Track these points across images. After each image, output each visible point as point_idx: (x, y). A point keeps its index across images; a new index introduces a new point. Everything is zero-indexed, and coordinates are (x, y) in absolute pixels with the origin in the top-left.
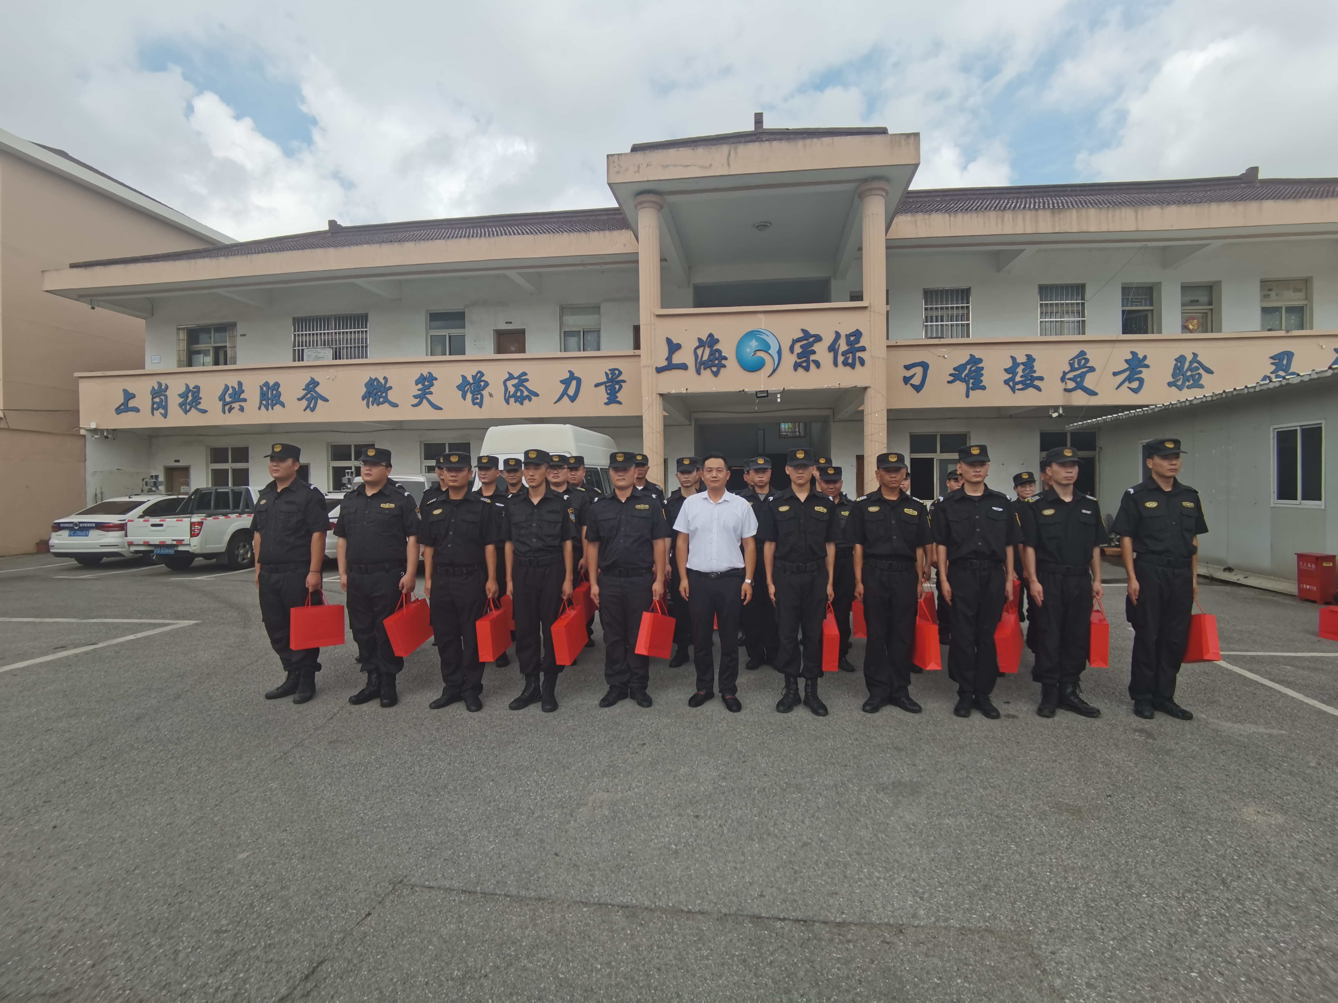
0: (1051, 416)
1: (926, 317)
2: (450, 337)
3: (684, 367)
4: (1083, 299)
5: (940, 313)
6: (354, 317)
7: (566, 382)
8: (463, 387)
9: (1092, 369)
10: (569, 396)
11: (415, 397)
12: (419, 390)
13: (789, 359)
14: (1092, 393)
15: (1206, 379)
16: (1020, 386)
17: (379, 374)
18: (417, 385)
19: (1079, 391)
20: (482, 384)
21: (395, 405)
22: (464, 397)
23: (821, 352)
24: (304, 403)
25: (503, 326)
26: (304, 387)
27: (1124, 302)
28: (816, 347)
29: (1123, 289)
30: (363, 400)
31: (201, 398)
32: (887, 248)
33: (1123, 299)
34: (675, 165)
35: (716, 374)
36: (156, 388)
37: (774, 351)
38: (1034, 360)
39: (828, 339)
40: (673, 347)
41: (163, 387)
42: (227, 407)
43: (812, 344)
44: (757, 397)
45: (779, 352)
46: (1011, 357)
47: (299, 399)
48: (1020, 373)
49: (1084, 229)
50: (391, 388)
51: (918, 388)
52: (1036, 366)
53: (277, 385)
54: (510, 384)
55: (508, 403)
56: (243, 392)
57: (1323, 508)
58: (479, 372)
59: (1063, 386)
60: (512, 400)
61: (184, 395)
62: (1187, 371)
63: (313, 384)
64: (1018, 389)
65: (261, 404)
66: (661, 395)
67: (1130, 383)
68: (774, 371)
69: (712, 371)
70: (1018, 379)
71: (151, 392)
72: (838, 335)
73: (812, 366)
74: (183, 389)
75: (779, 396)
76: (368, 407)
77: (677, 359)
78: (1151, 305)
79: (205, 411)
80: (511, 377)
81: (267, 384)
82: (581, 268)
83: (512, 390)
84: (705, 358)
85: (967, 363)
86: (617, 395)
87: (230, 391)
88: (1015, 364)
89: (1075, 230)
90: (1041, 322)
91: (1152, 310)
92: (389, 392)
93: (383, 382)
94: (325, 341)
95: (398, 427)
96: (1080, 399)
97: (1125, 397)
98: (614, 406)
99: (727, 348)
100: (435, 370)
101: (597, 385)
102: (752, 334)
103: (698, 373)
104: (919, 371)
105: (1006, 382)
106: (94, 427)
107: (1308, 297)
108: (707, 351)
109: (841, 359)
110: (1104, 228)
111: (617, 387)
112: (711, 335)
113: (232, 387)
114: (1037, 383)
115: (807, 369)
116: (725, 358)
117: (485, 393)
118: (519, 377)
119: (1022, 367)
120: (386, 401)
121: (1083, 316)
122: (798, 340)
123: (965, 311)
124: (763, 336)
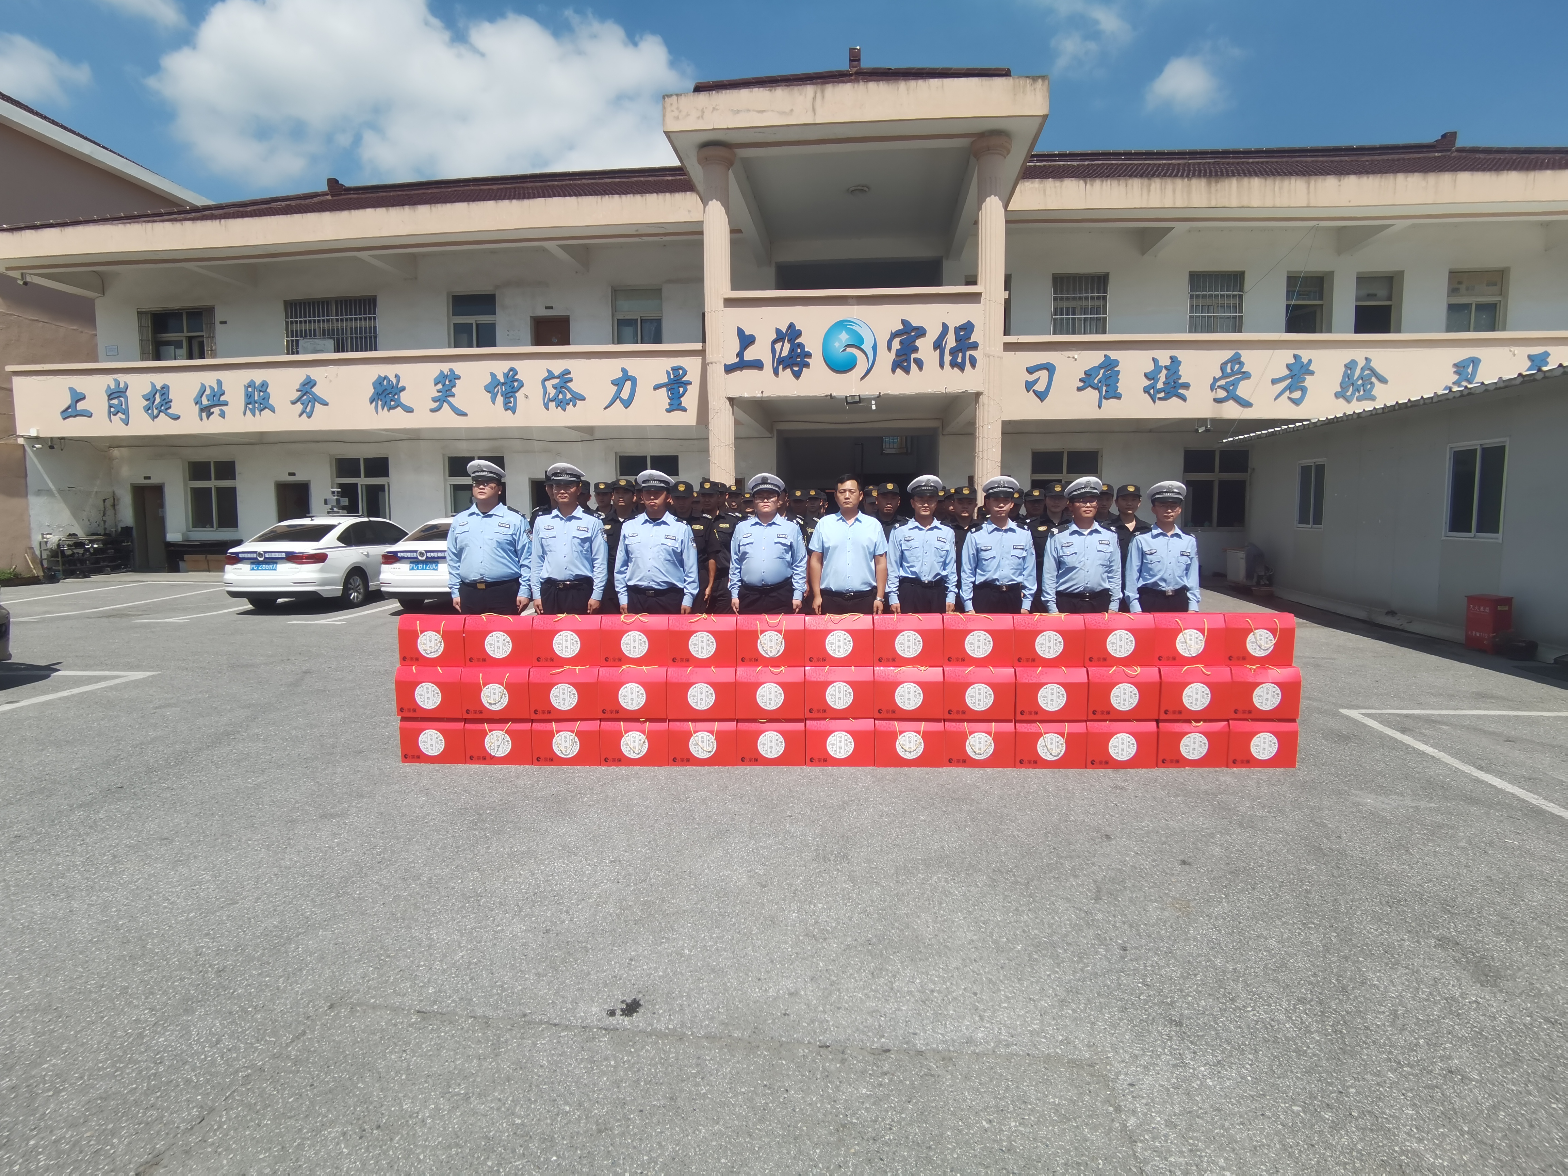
0: (1197, 431)
1: (1055, 309)
2: (477, 325)
3: (757, 365)
4: (1241, 290)
5: (1072, 304)
6: (360, 301)
7: (618, 383)
8: (492, 388)
9: (1247, 375)
10: (621, 400)
11: (435, 400)
12: (438, 391)
13: (886, 358)
14: (1246, 404)
15: (1379, 389)
16: (1162, 395)
17: (389, 371)
18: (436, 384)
19: (1231, 402)
20: (516, 384)
21: (409, 410)
22: (493, 401)
23: (925, 349)
24: (299, 407)
25: (542, 312)
26: (298, 387)
27: (1290, 294)
28: (919, 343)
29: (1289, 279)
30: (371, 403)
31: (171, 401)
32: (1007, 222)
33: (1288, 291)
34: (748, 111)
35: (797, 375)
36: (113, 387)
37: (867, 346)
38: (1180, 364)
39: (933, 333)
40: (746, 341)
41: (122, 386)
42: (206, 411)
43: (913, 339)
44: (848, 403)
45: (875, 348)
46: (1154, 360)
47: (293, 403)
48: (1163, 379)
49: (1245, 204)
50: (403, 389)
51: (1041, 396)
52: (1182, 370)
53: (264, 386)
54: (549, 384)
55: (548, 408)
56: (223, 394)
57: (1500, 541)
58: (512, 369)
59: (1212, 395)
60: (552, 405)
61: (150, 398)
62: (1358, 379)
63: (308, 385)
64: (1160, 399)
65: (246, 407)
66: (731, 400)
67: (1291, 392)
68: (868, 372)
69: (793, 372)
70: (1160, 385)
71: (106, 391)
72: (945, 327)
73: (914, 367)
74: (148, 389)
75: (873, 402)
76: (377, 413)
77: (749, 355)
78: (1321, 298)
79: (176, 418)
80: (551, 376)
81: (251, 384)
82: (637, 239)
83: (552, 392)
84: (785, 353)
85: (1100, 367)
86: (681, 399)
87: (208, 392)
88: (1158, 368)
89: (1234, 204)
90: (1190, 317)
91: (1322, 305)
92: (402, 394)
93: (394, 382)
94: (324, 330)
95: (414, 436)
96: (1231, 411)
97: (1283, 410)
98: (677, 414)
99: (812, 342)
100: (458, 367)
101: (657, 387)
102: (841, 325)
103: (776, 373)
104: (1044, 374)
105: (1146, 390)
106: (35, 434)
107: (1503, 292)
108: (787, 346)
109: (948, 358)
110: (1269, 203)
111: (681, 389)
112: (791, 326)
113: (210, 386)
114: (1181, 391)
115: (907, 371)
116: (809, 355)
117: (519, 395)
118: (560, 377)
119: (1165, 372)
120: (399, 405)
121: (1241, 311)
122: (898, 334)
123: (1101, 302)
124: (855, 328)
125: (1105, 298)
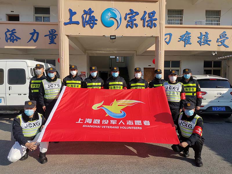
0: (212, 55)
1: (168, 19)
3: (77, 23)
4: (220, 16)
5: (173, 18)
7: (32, 34)
9: (227, 38)
10: (33, 40)
13: (124, 23)
14: (227, 47)
16: (203, 43)
19: (223, 46)
23: (138, 20)
25: (10, 13)
28: (136, 17)
35: (92, 27)
37: (118, 18)
38: (208, 34)
39: (141, 15)
40: (72, 13)
43: (134, 16)
45: (121, 19)
46: (200, 33)
48: (203, 39)
51: (168, 43)
52: (209, 36)
54: (8, 34)
55: (7, 42)
59: (217, 44)
60: (9, 41)
64: (202, 45)
66: (68, 36)
68: (118, 27)
69: (90, 26)
70: (202, 41)
72: (145, 12)
73: (134, 26)
77: (74, 19)
80: (8, 31)
83: (9, 36)
84: (87, 20)
85: (185, 35)
86: (54, 40)
88: (202, 35)
90: (206, 23)
96: (223, 49)
98: (53, 45)
99: (97, 15)
101: (45, 36)
102: (109, 10)
103: (84, 26)
104: (169, 36)
105: (198, 42)
108: (88, 16)
109: (146, 24)
111: (54, 37)
112: (90, 9)
114: (208, 42)
115: (132, 27)
116: (97, 20)
118: (12, 31)
119: (203, 37)
121: (220, 22)
122: (129, 14)
123: (181, 18)
124: (114, 12)
125: (182, 17)
